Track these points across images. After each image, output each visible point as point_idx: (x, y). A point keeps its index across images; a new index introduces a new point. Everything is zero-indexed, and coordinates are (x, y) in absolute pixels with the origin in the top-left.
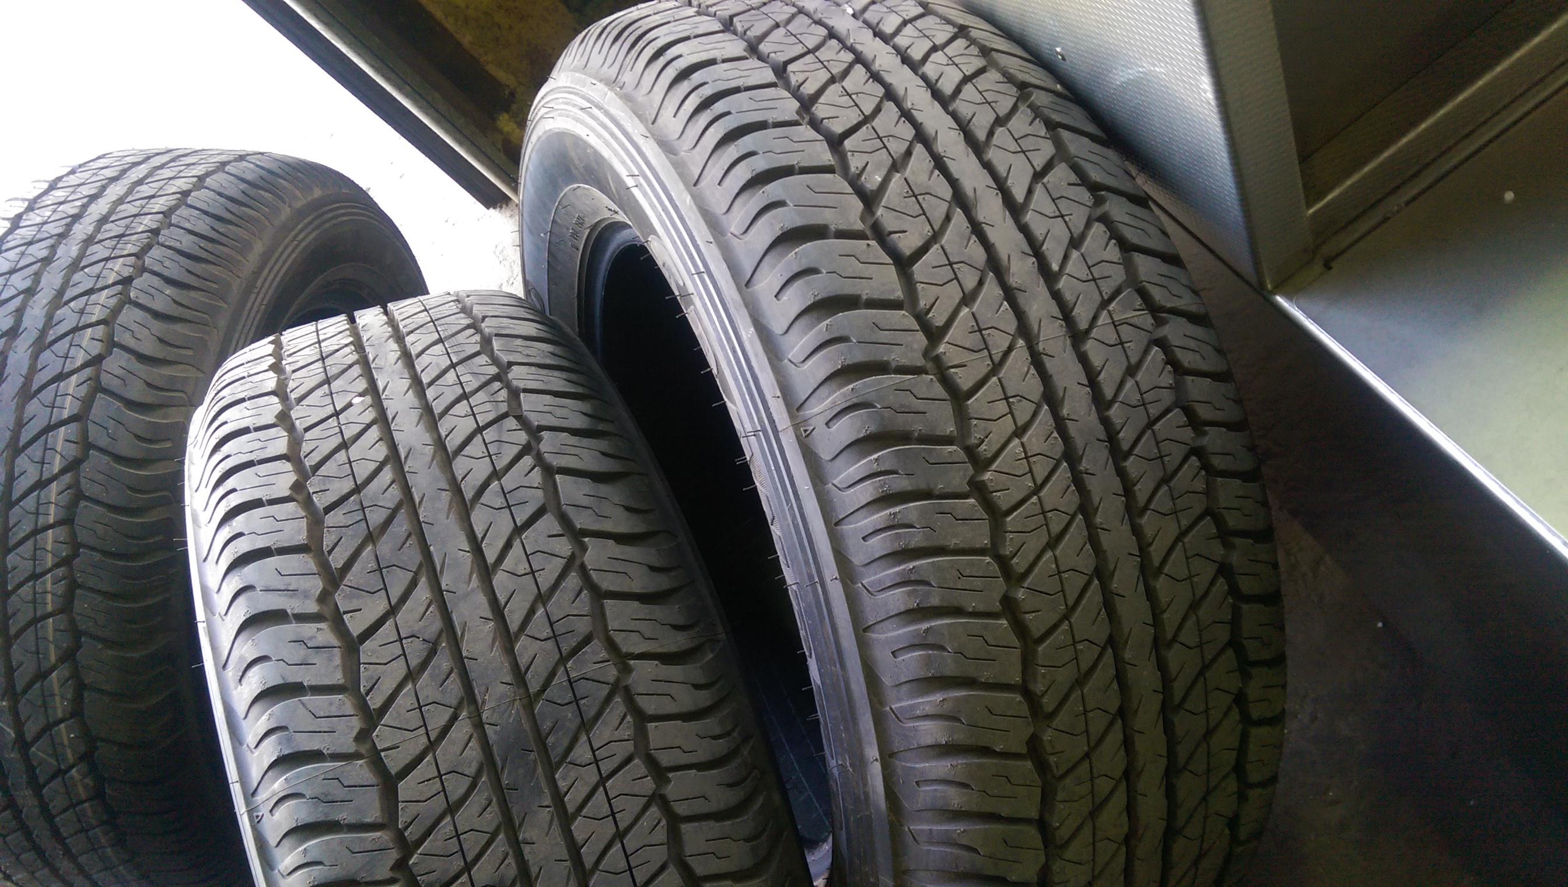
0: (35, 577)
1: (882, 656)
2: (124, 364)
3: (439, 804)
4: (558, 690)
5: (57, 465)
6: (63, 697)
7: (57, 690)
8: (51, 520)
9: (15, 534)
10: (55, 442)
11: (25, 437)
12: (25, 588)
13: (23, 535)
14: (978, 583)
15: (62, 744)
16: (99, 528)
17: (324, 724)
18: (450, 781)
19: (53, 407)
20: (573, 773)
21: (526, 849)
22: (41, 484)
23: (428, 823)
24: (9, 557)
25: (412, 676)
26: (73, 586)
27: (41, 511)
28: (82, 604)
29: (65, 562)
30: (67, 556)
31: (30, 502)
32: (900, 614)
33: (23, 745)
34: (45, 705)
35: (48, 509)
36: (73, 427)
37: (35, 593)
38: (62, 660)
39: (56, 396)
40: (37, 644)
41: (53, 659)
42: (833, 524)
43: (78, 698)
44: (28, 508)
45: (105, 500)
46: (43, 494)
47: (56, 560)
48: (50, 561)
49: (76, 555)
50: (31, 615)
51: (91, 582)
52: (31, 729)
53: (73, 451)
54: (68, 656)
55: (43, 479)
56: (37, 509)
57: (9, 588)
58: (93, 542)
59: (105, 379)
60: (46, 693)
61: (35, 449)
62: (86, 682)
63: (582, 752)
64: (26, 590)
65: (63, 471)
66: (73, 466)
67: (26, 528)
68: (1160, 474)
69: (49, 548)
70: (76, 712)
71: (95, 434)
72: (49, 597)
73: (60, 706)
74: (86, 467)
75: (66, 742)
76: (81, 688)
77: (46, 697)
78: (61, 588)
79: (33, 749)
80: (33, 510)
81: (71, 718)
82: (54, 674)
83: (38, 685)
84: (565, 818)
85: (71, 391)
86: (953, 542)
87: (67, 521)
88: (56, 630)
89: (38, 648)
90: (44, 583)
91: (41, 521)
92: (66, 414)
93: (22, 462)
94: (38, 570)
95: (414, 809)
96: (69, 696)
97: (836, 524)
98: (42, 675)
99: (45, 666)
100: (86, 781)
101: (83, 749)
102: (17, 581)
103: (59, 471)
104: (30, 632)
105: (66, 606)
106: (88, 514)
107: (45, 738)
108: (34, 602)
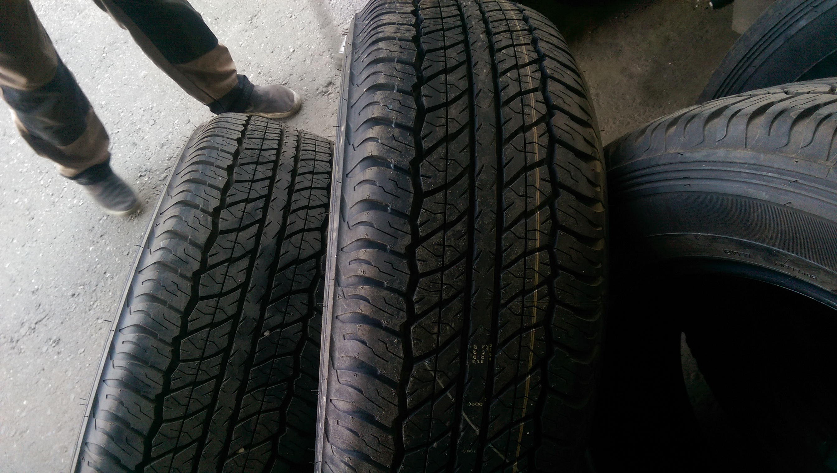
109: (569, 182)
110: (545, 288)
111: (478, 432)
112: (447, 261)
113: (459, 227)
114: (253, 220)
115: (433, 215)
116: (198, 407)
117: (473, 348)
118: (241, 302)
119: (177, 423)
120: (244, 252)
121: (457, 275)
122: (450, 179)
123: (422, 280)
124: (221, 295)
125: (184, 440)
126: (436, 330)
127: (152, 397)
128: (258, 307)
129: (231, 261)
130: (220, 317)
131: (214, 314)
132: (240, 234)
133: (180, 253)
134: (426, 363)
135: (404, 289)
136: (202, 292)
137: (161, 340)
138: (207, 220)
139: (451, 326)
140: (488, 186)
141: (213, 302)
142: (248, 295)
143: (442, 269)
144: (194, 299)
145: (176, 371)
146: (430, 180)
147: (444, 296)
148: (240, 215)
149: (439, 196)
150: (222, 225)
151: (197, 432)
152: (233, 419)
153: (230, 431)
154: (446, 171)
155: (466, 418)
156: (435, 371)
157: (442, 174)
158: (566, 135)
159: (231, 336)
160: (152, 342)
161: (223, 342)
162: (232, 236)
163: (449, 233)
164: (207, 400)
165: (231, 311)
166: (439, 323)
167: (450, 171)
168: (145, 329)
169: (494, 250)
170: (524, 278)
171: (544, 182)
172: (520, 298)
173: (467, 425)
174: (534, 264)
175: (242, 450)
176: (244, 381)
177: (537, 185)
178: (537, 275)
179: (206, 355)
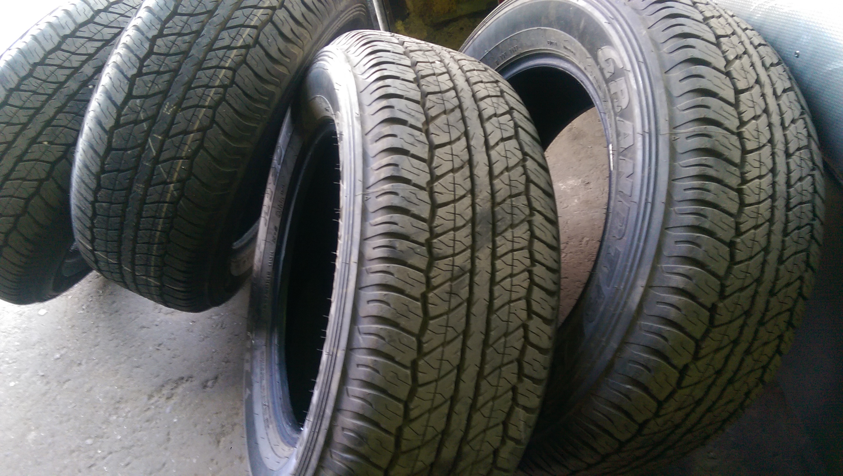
0: (207, 86)
1: (669, 242)
2: (285, 16)
3: (450, 225)
4: (506, 206)
5: (240, 43)
6: (190, 147)
7: (189, 142)
8: (227, 65)
9: (208, 63)
10: (243, 33)
11: (230, 24)
12: (200, 89)
13: (210, 66)
14: (725, 227)
15: (175, 169)
16: (247, 80)
17: (416, 171)
18: (458, 218)
19: (248, 18)
20: (503, 241)
21: (477, 261)
22: (229, 48)
23: (445, 230)
24: (199, 72)
25: (453, 171)
26: (223, 99)
27: (224, 59)
28: (223, 109)
29: (224, 87)
30: (226, 84)
31: (221, 53)
32: (688, 226)
33: (156, 161)
34: (178, 147)
35: (227, 60)
36: (255, 31)
37: (203, 94)
38: (198, 130)
39: (251, 14)
40: (192, 117)
41: (196, 127)
42: (672, 180)
43: (195, 152)
44: (218, 55)
45: (255, 69)
46: (229, 52)
47: (221, 84)
48: (217, 83)
49: (231, 86)
50: (196, 103)
51: (232, 102)
52: (165, 155)
53: (250, 41)
54: (203, 130)
55: (231, 46)
56: (223, 57)
57: (193, 86)
58: (241, 84)
59: (275, 18)
60: (183, 142)
61: (233, 32)
62: (205, 145)
63: (508, 235)
64: (200, 91)
65: (241, 47)
66: (247, 47)
67: (214, 63)
68: (798, 224)
69: (220, 77)
70: (191, 158)
71: (262, 38)
72: (209, 99)
73: (186, 150)
74: (252, 51)
75: (178, 169)
76: (201, 146)
77: (183, 143)
78: (216, 98)
79: (160, 166)
80: (221, 56)
81: (187, 159)
82: (192, 135)
83: (181, 136)
84: (494, 256)
85: (258, 15)
86: (723, 205)
87: (233, 70)
88: (204, 115)
89: (191, 119)
90: (210, 91)
91: (222, 63)
92: (252, 23)
93: (224, 34)
94: (210, 85)
95: (442, 221)
96: (193, 148)
97: (673, 180)
98: (186, 132)
99: (190, 129)
100: (175, 192)
101: (184, 176)
102: (197, 84)
103: (240, 46)
104: (192, 110)
105: (214, 107)
106: (244, 71)
107: (168, 163)
108: (201, 98)
109: (265, 44)
110: (221, 90)
111: (154, 154)
112: (171, 52)
113: (187, 38)
114: (119, 26)
115: (176, 26)
116: (31, 106)
117: (166, 104)
118: (84, 63)
119: (15, 109)
120: (101, 38)
121: (173, 61)
122: (196, 12)
123: (153, 56)
124: (73, 53)
125: (15, 121)
126: (149, 85)
127: (8, 88)
128: (93, 70)
129: (90, 39)
130: (67, 64)
131: (64, 61)
132: (105, 28)
133: (63, 22)
134: (138, 101)
135: (141, 56)
136: (64, 47)
137: (28, 62)
138: (89, 13)
139: (158, 86)
140: (215, 25)
141: (67, 55)
142: (90, 62)
143: (167, 55)
144: (58, 48)
145: (27, 80)
146: (184, 8)
147: (162, 69)
148: (112, 19)
149: (185, 18)
150: (97, 20)
151: (24, 120)
152: (48, 123)
153: (44, 128)
154: (196, 8)
155: (151, 144)
156: (141, 108)
157: (193, 8)
158: (279, 21)
159: (69, 77)
160: (22, 60)
161: (62, 79)
162: (100, 28)
163: (180, 38)
164: (38, 105)
165: (76, 64)
166: (153, 82)
167: (198, 9)
168: (22, 52)
169: (201, 57)
170: (211, 79)
171: (249, 36)
172: (204, 89)
173: (149, 147)
174: (220, 74)
175: (46, 143)
176: (64, 105)
177: (244, 36)
178: (219, 81)
179: (48, 80)
